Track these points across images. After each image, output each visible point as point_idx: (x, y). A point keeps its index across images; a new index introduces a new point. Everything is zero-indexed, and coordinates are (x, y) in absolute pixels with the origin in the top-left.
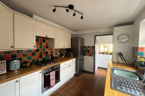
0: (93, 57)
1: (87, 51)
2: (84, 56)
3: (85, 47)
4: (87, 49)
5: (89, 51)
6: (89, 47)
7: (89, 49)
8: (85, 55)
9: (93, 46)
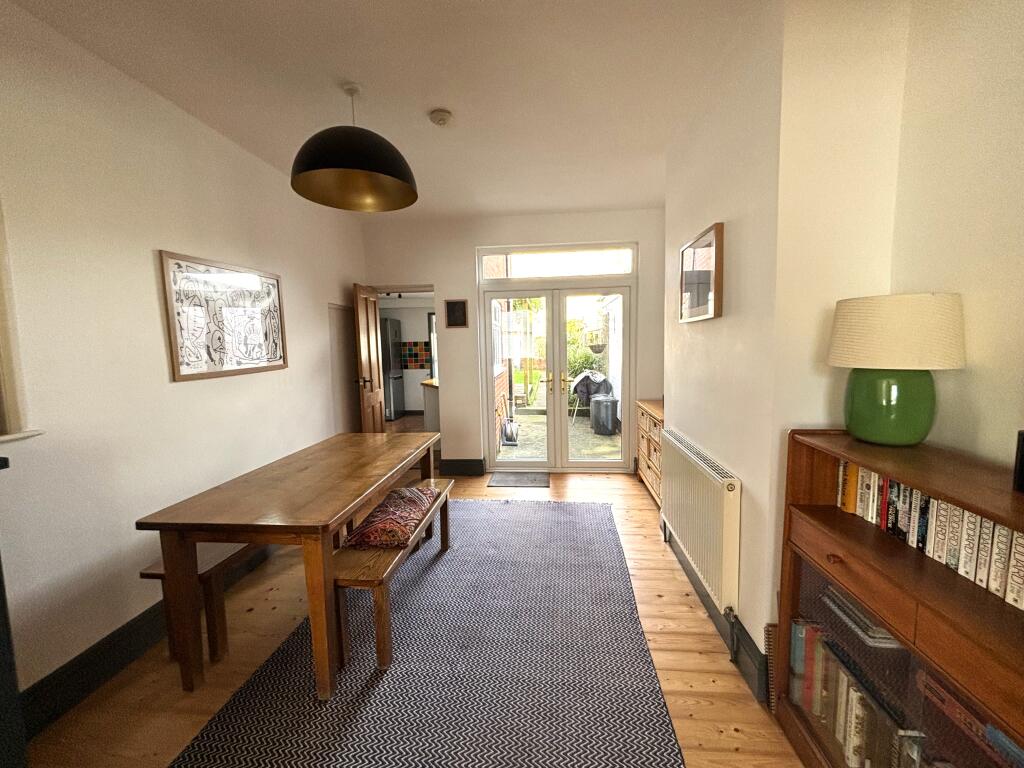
0: (428, 371)
1: (410, 356)
2: (405, 371)
3: (405, 344)
4: (410, 350)
5: (416, 355)
6: (416, 344)
7: (415, 350)
8: (406, 367)
9: (427, 340)
